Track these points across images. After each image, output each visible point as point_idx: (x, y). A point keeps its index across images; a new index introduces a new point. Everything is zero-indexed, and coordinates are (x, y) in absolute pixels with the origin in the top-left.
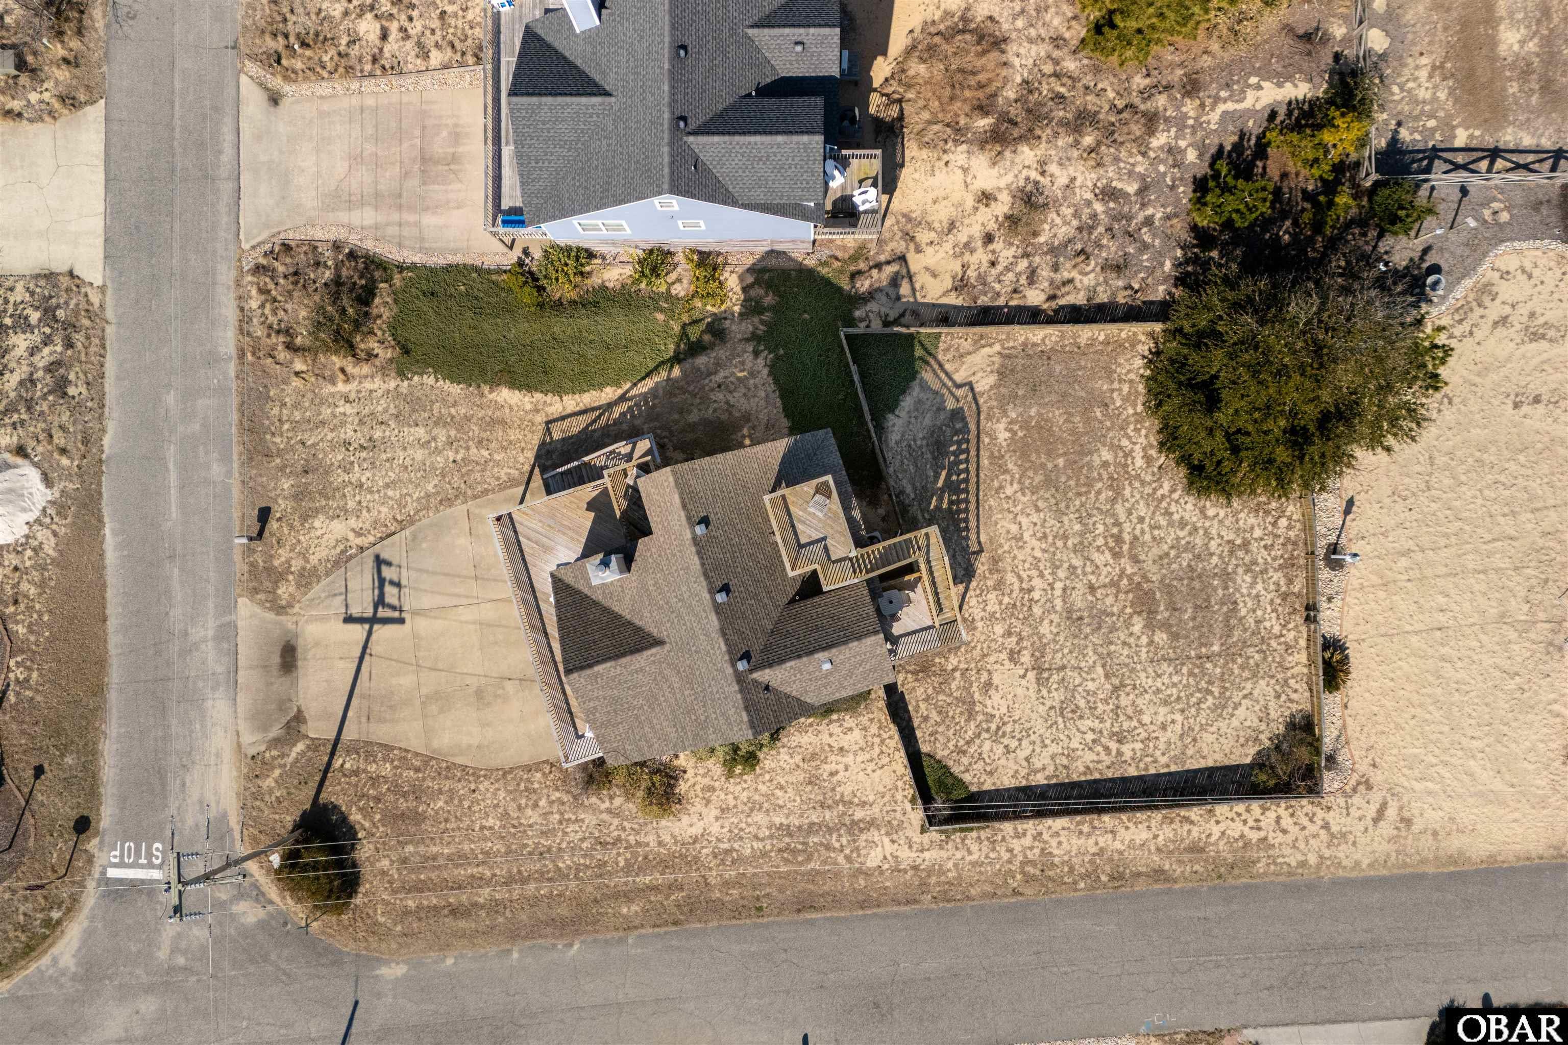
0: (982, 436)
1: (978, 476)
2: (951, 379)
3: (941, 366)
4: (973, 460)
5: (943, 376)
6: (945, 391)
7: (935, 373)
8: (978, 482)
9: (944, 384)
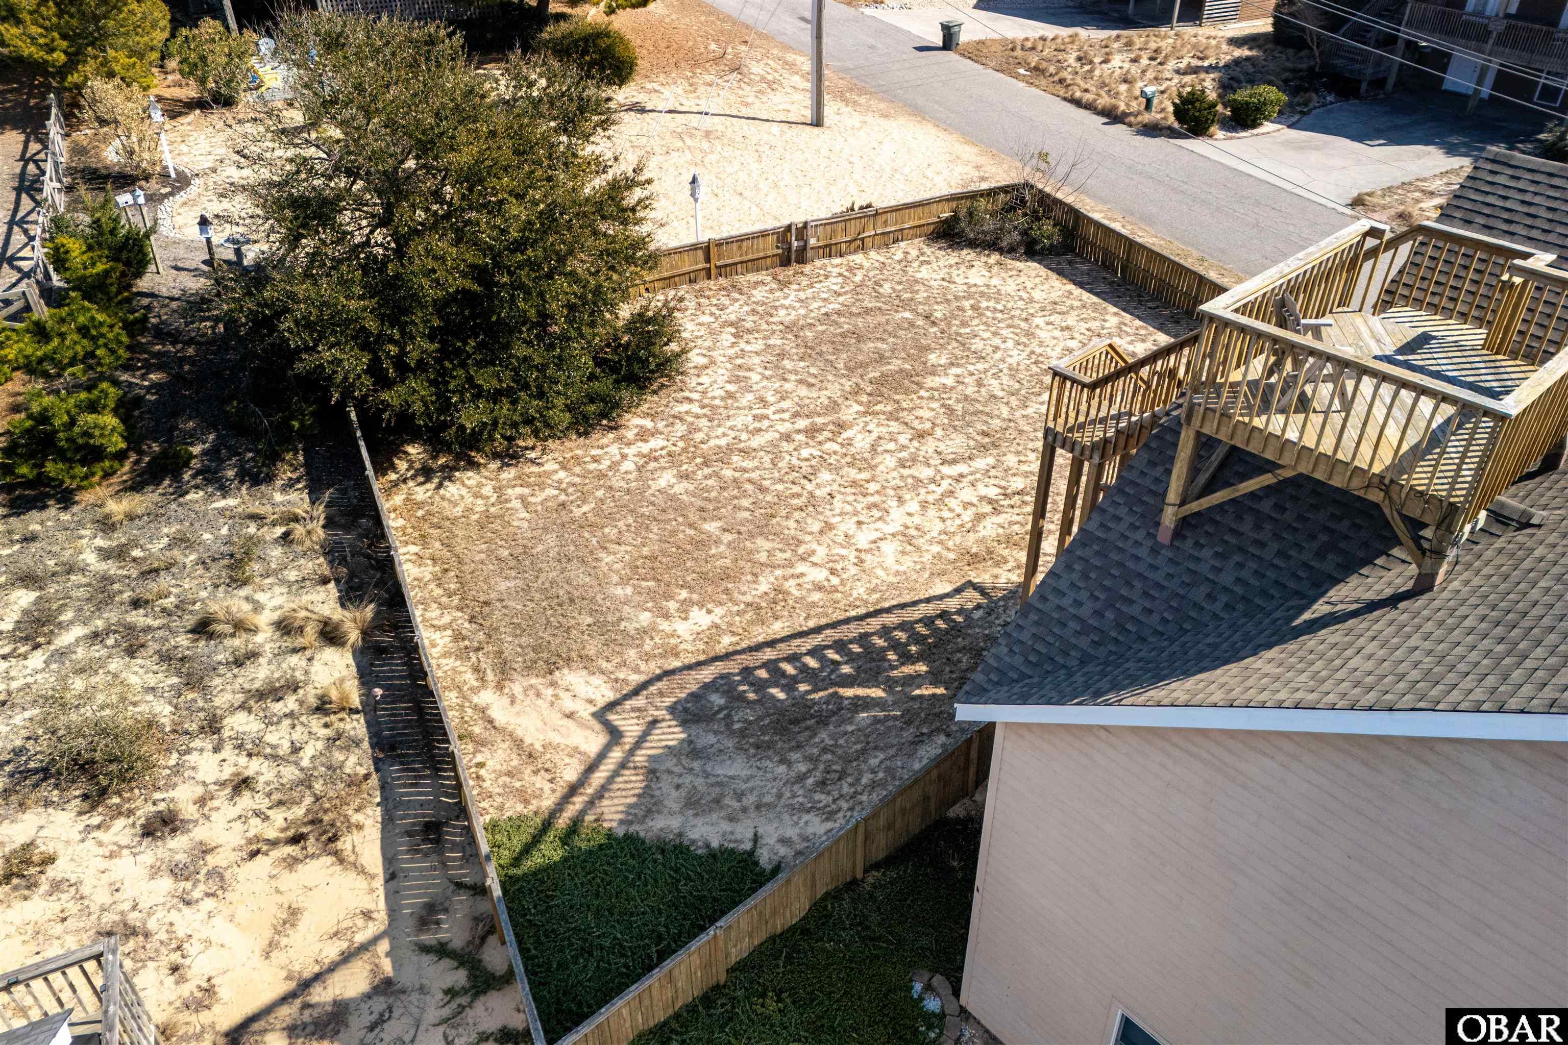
0: (720, 649)
1: (818, 630)
2: (602, 756)
3: (573, 790)
4: (785, 649)
5: (599, 777)
6: (640, 757)
7: (600, 794)
8: (834, 625)
9: (623, 765)
